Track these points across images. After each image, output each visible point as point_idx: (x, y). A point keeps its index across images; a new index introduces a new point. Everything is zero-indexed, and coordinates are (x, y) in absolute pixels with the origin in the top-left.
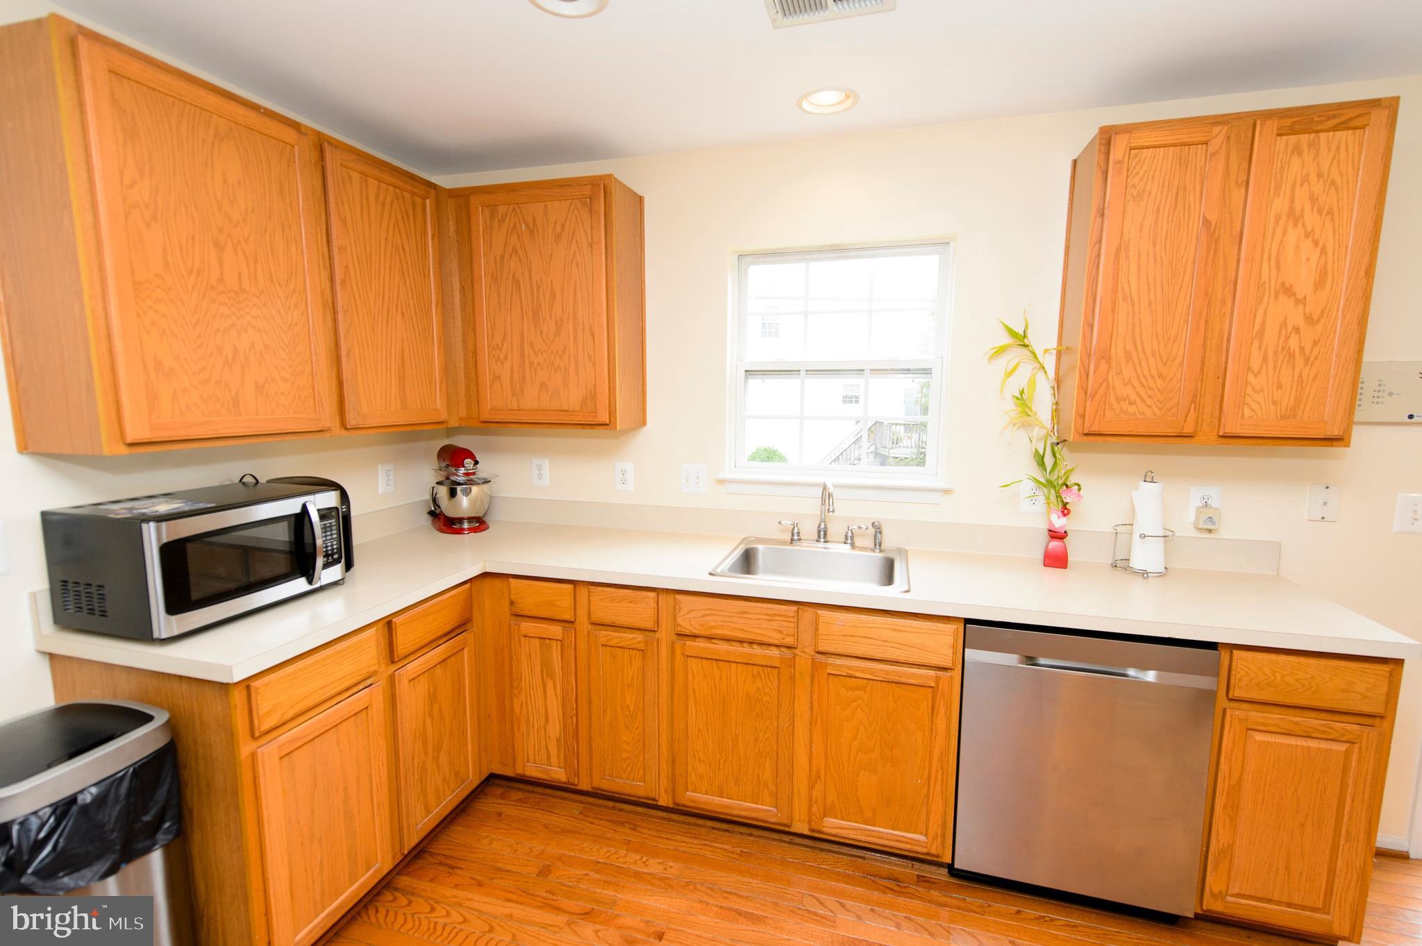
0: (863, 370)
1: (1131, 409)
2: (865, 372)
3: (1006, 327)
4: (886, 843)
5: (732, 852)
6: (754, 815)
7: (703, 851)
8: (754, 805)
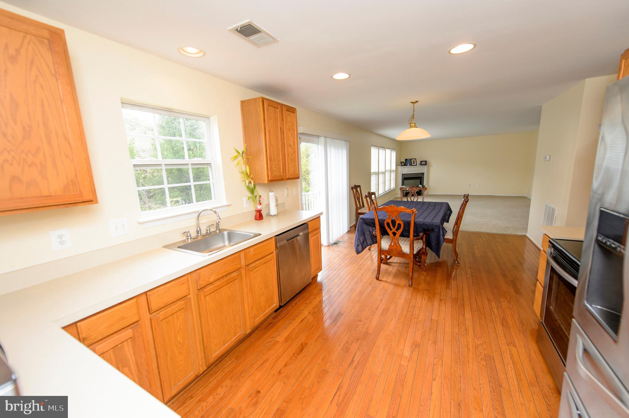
0: (188, 164)
1: (276, 173)
2: (189, 165)
3: (236, 150)
4: (269, 313)
5: (233, 361)
6: (238, 339)
7: (226, 371)
8: (236, 337)
